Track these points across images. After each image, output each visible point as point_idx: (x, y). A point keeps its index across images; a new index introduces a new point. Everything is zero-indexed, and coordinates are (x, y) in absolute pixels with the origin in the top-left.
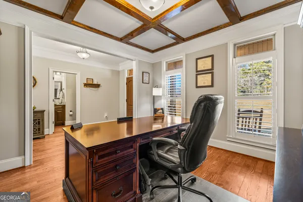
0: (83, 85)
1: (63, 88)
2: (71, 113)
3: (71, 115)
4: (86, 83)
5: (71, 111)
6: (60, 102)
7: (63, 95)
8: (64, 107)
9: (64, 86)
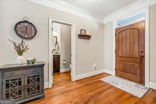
0: (77, 36)
1: (58, 41)
2: (64, 62)
3: (64, 64)
4: (80, 34)
5: (64, 61)
6: (56, 53)
7: (58, 47)
8: (59, 56)
9: (59, 40)
